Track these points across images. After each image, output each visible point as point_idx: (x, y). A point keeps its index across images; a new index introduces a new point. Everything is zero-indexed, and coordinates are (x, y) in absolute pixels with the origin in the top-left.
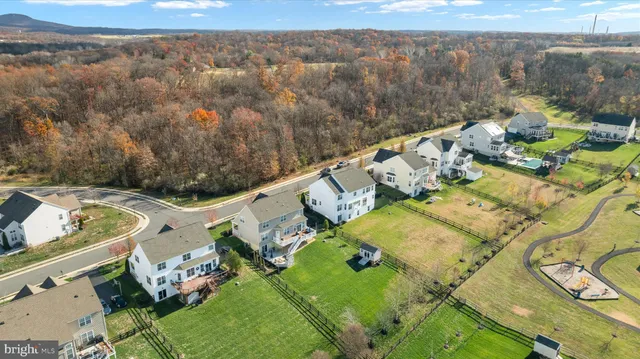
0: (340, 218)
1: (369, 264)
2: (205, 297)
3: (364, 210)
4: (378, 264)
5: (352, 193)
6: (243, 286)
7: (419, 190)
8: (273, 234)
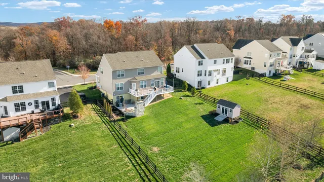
0: (200, 83)
1: (226, 121)
2: (24, 135)
3: (223, 81)
4: (236, 122)
5: (213, 60)
6: (77, 128)
7: (273, 72)
8: (129, 84)
